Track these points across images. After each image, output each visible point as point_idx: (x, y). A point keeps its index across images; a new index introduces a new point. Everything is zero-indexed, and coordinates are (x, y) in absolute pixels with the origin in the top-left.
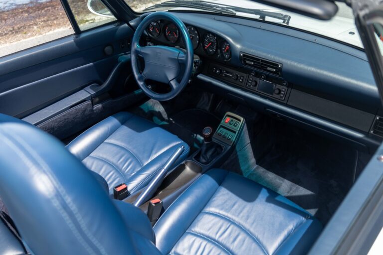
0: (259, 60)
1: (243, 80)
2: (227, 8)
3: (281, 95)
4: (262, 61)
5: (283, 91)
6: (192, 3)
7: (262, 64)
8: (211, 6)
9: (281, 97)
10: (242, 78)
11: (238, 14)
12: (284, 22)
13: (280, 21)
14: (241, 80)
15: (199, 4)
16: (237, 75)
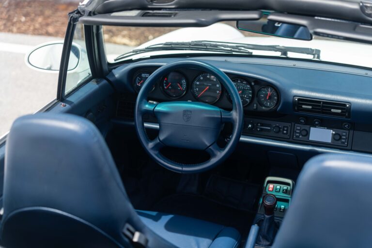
0: (320, 102)
1: (287, 131)
2: (237, 46)
3: (343, 140)
4: (324, 103)
5: (344, 136)
6: (190, 44)
7: (323, 106)
8: (216, 46)
9: (343, 143)
10: (286, 129)
11: (255, 52)
12: (314, 57)
13: (310, 57)
14: (285, 132)
15: (201, 45)
16: (278, 127)
